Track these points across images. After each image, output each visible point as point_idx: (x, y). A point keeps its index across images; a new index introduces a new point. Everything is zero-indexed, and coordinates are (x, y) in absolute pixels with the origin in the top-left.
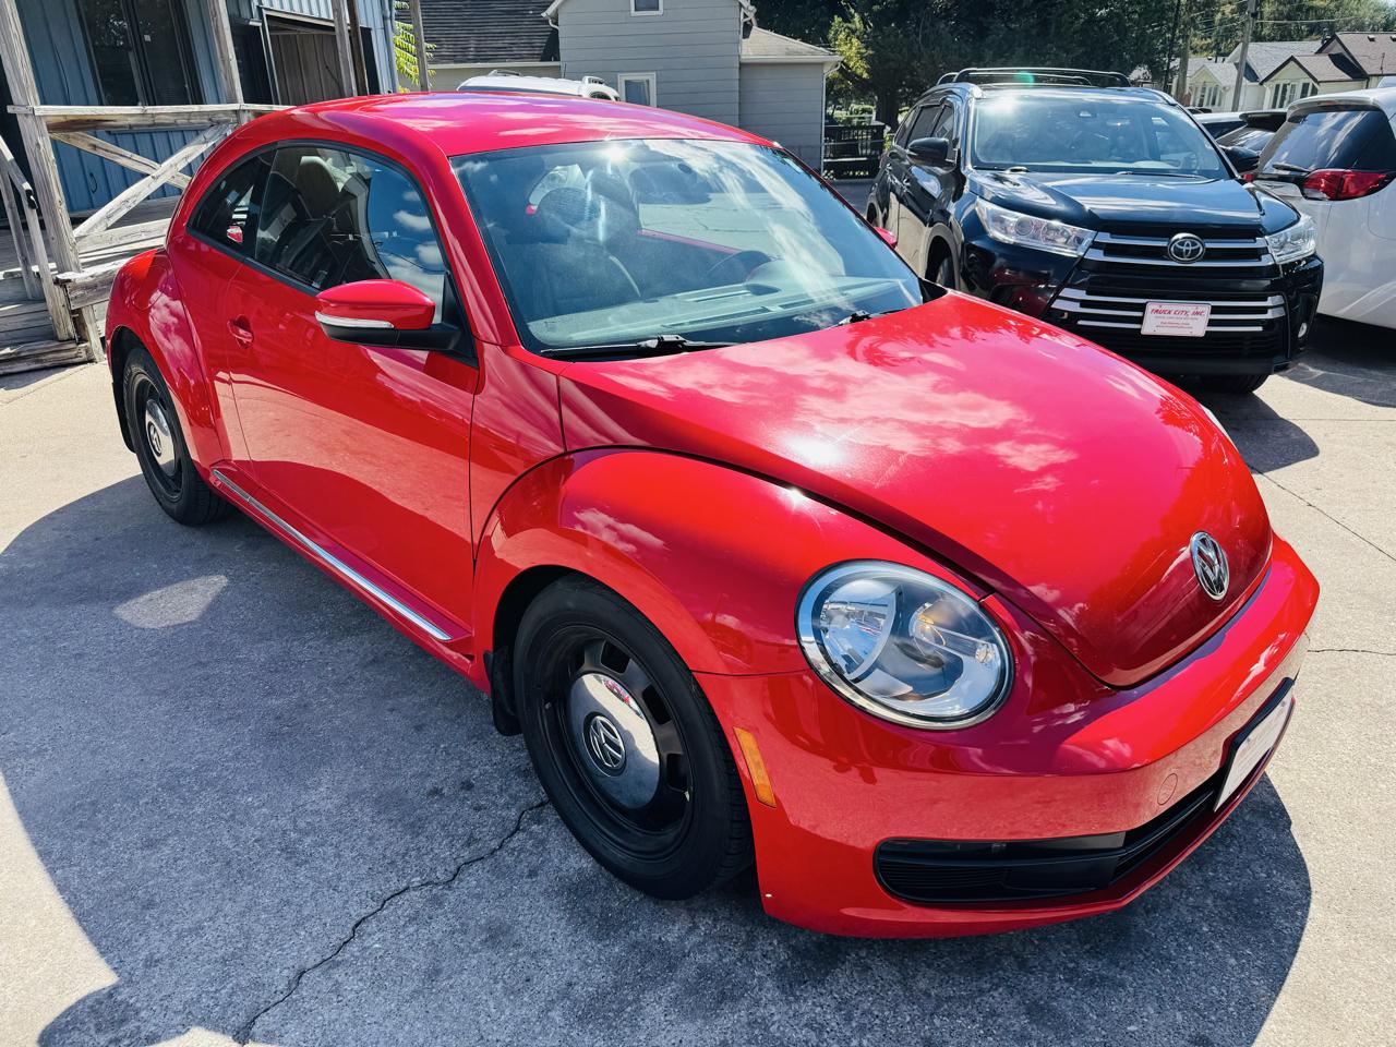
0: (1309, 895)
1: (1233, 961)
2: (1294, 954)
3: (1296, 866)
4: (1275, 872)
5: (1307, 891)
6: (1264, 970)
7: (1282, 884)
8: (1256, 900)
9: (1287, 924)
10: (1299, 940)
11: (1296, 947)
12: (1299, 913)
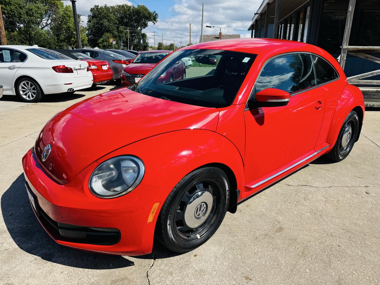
0: (20, 248)
1: (20, 226)
2: (11, 236)
3: (30, 251)
4: (32, 245)
5: (21, 248)
6: (13, 229)
7: (27, 245)
8: (28, 237)
9: (18, 239)
10: (13, 239)
11: (12, 237)
12: (18, 243)
